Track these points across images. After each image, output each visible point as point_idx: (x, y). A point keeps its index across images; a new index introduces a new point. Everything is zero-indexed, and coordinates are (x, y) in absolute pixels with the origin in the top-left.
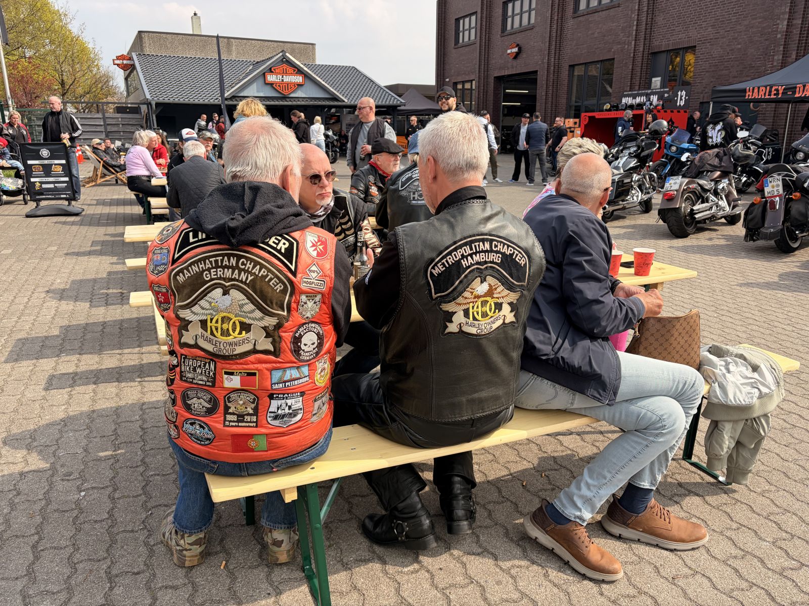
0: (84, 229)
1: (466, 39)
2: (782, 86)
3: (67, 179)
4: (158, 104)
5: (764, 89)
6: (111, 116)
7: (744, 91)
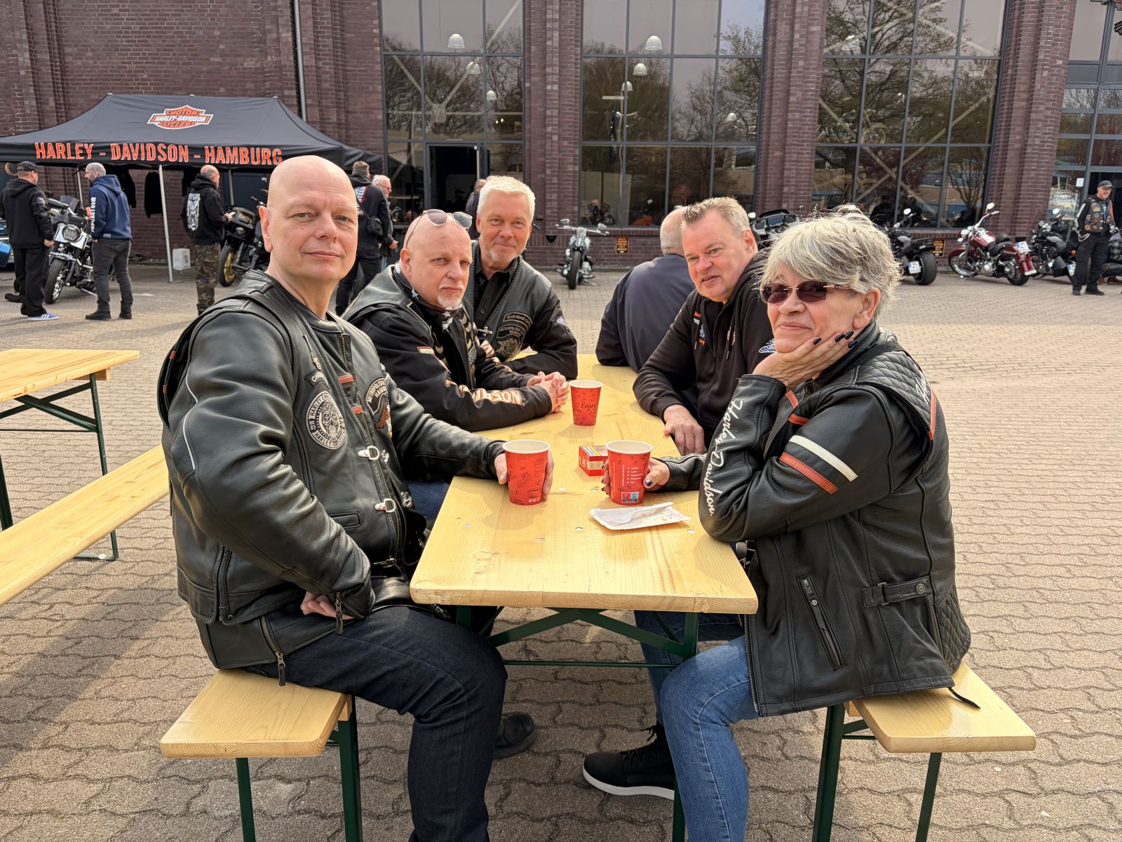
2: (89, 144)
5: (62, 146)
7: (32, 147)
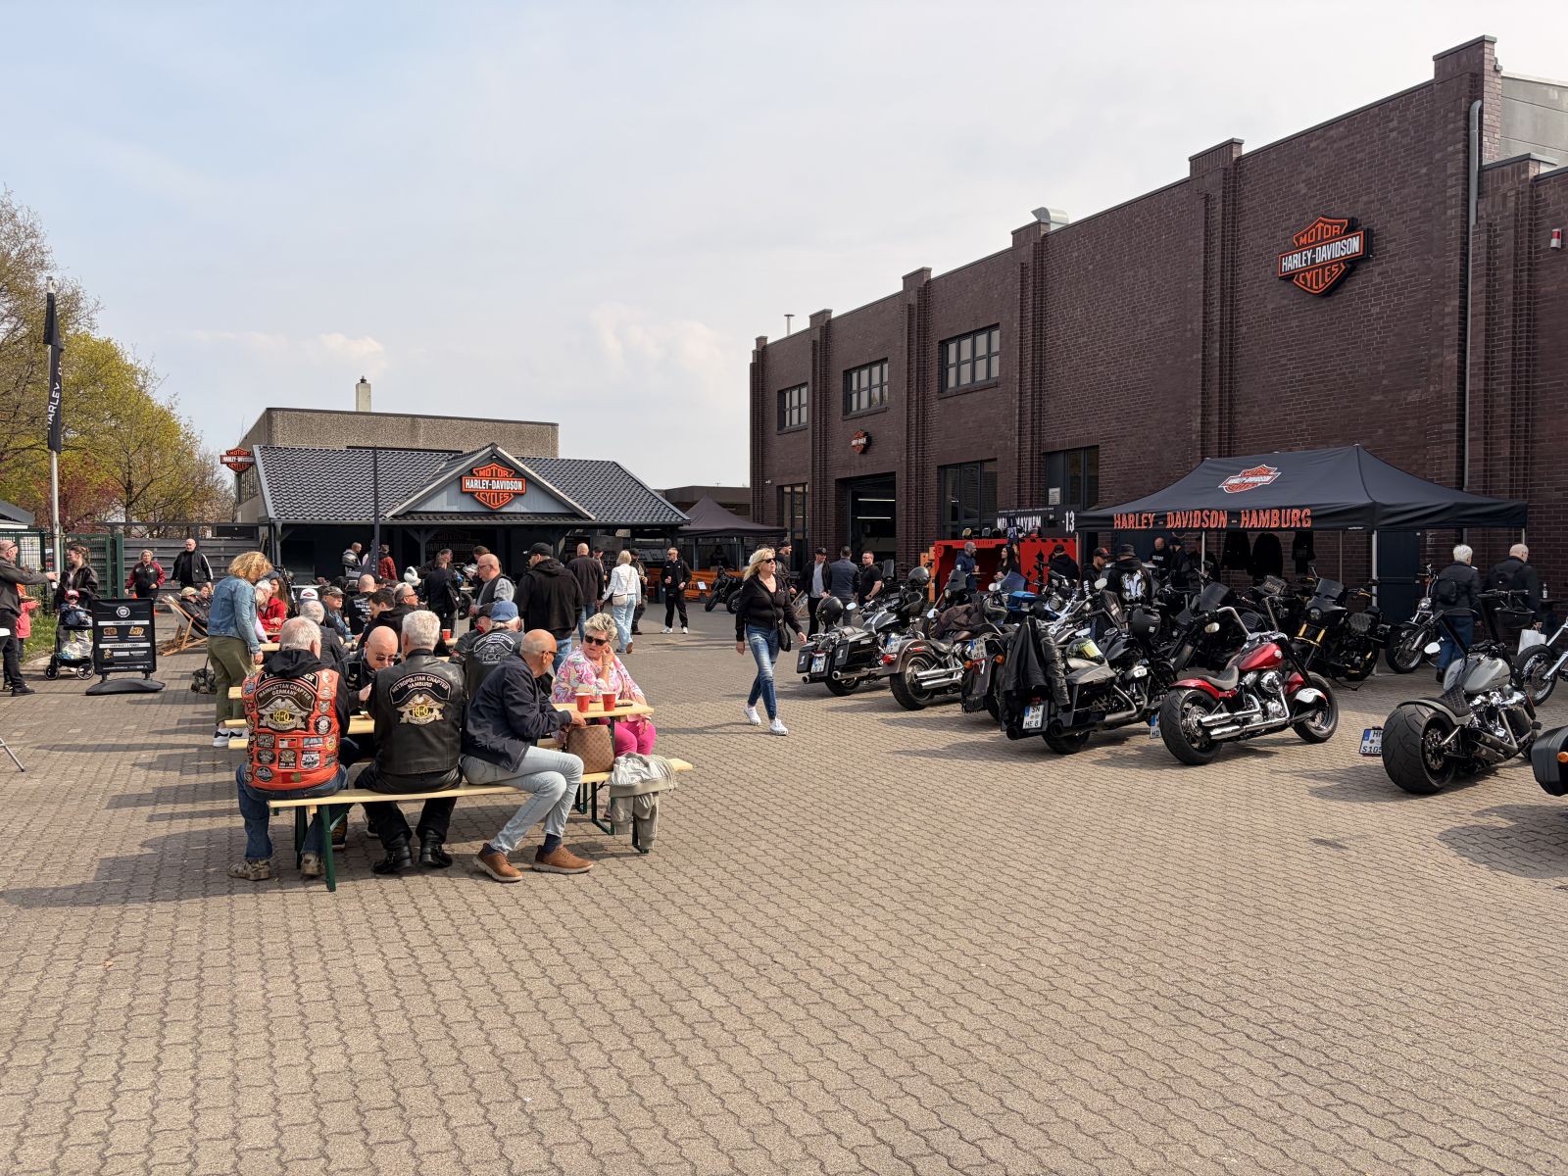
0: (167, 708)
1: (795, 421)
2: (1152, 513)
3: (148, 645)
4: (285, 527)
5: (1133, 516)
6: (208, 543)
7: (1111, 518)
